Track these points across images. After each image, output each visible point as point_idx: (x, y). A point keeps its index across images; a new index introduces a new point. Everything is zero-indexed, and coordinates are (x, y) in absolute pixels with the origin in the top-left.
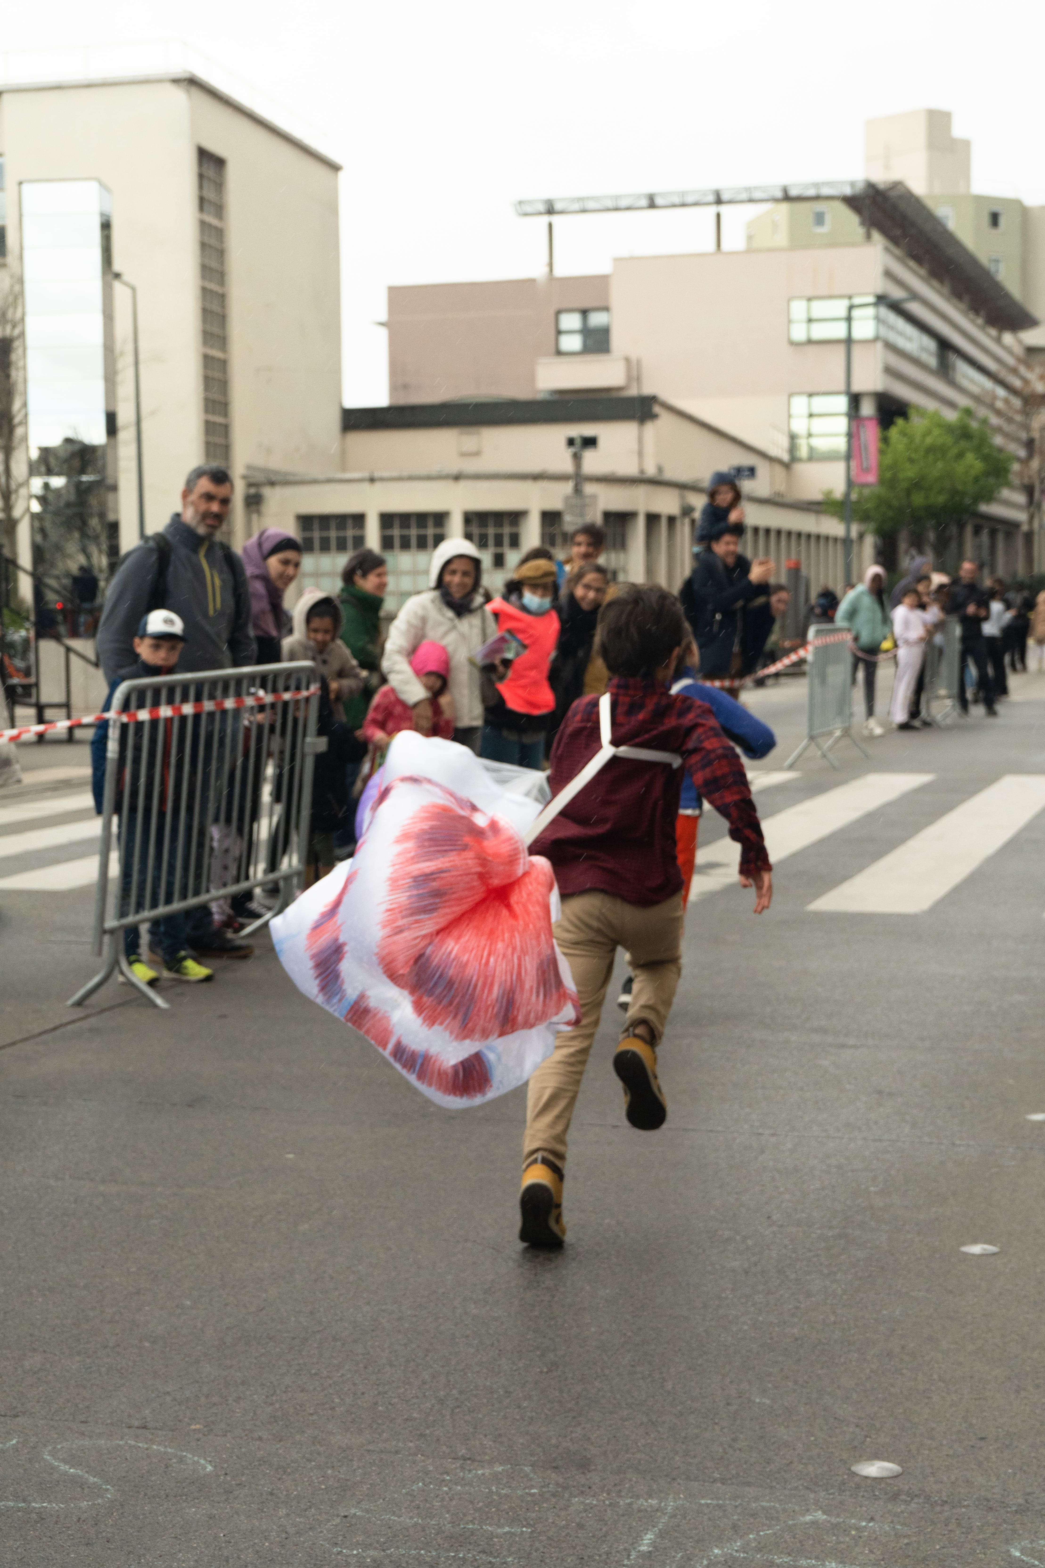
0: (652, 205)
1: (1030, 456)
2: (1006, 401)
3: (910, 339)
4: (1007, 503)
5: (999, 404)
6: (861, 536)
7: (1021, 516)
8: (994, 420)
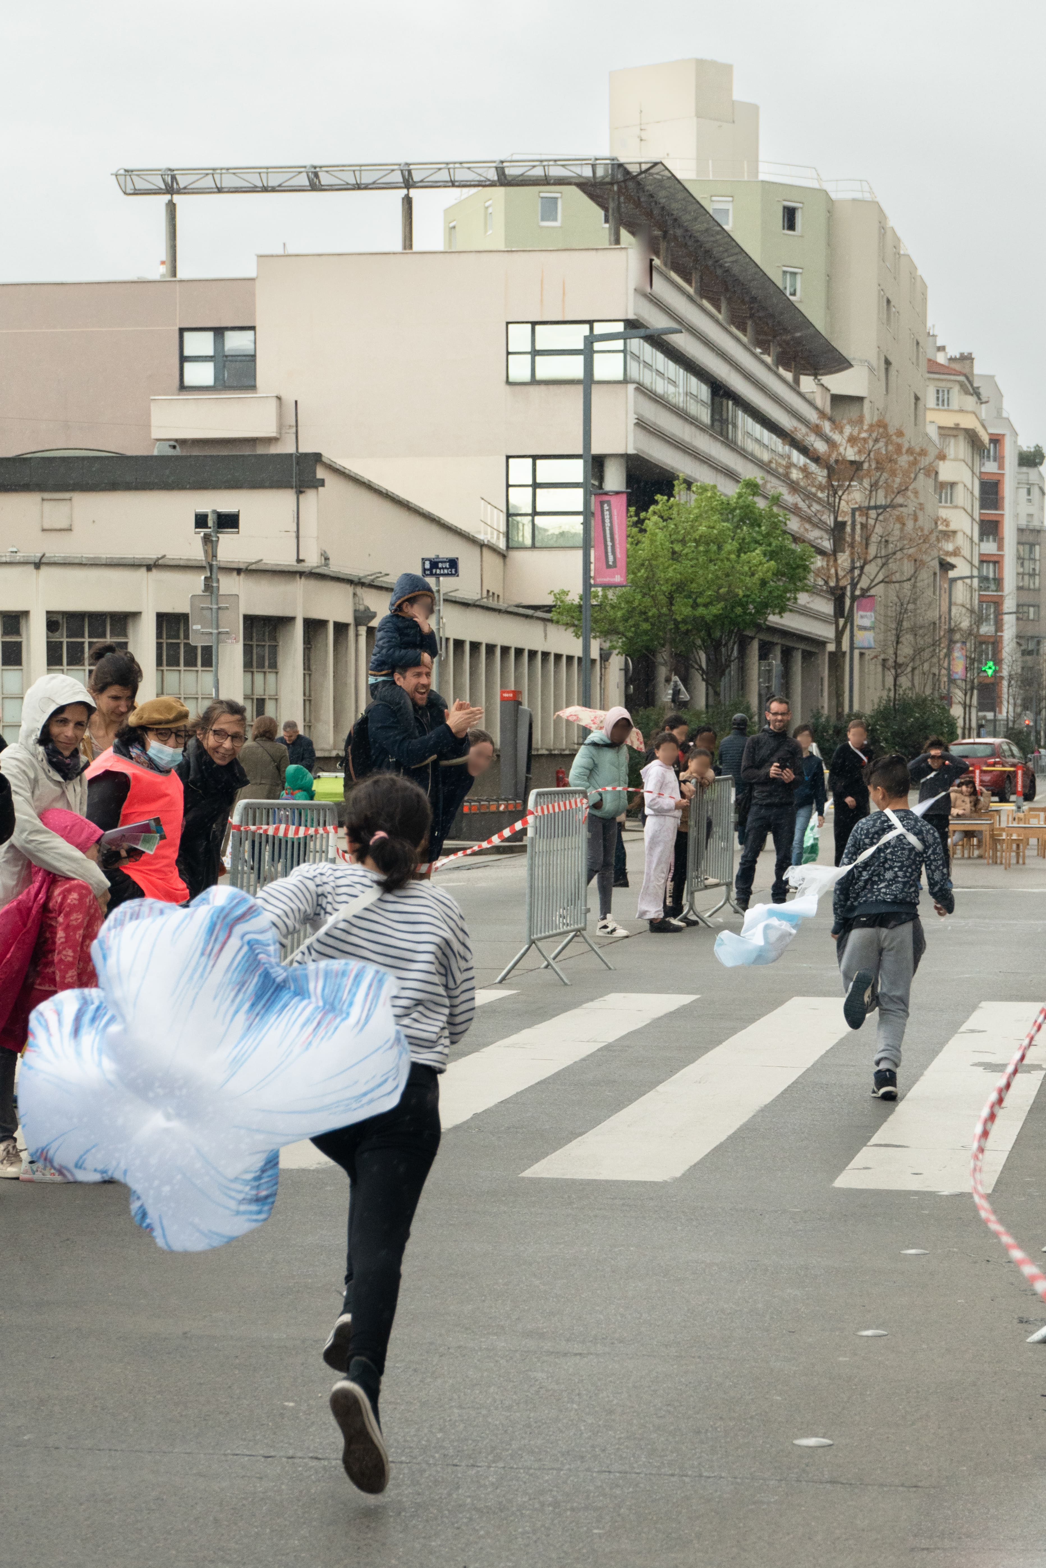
0: (315, 186)
1: (838, 548)
2: (804, 470)
3: (674, 383)
4: (806, 613)
5: (795, 475)
6: (605, 657)
7: (826, 632)
8: (789, 498)
